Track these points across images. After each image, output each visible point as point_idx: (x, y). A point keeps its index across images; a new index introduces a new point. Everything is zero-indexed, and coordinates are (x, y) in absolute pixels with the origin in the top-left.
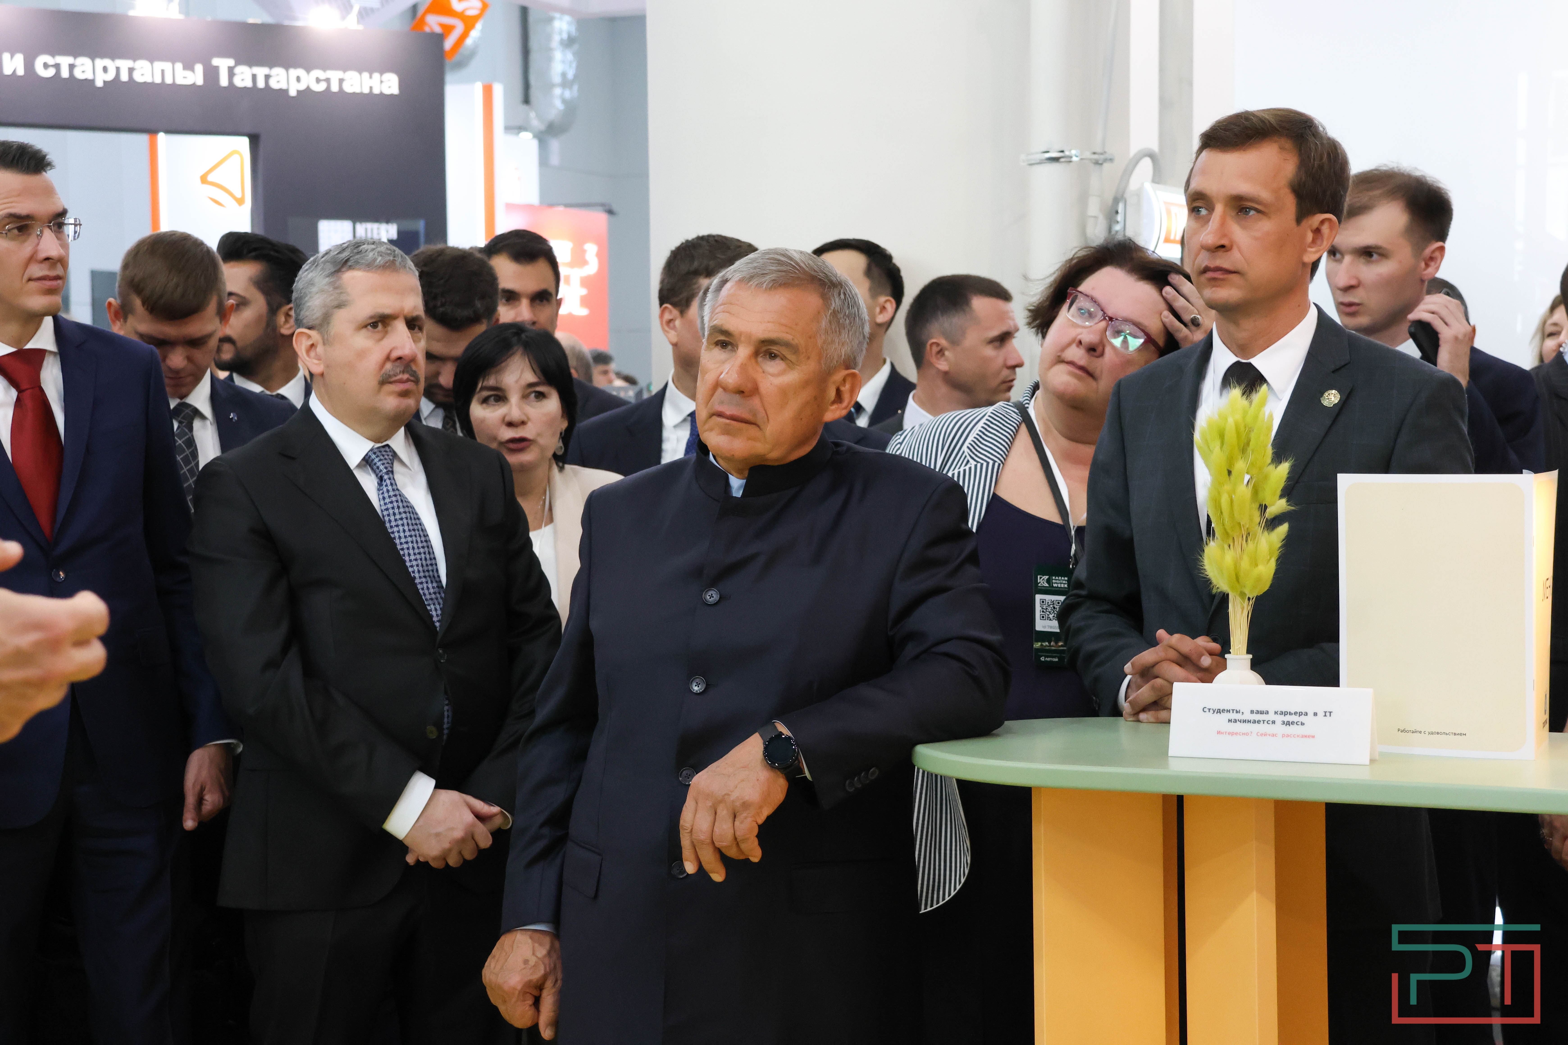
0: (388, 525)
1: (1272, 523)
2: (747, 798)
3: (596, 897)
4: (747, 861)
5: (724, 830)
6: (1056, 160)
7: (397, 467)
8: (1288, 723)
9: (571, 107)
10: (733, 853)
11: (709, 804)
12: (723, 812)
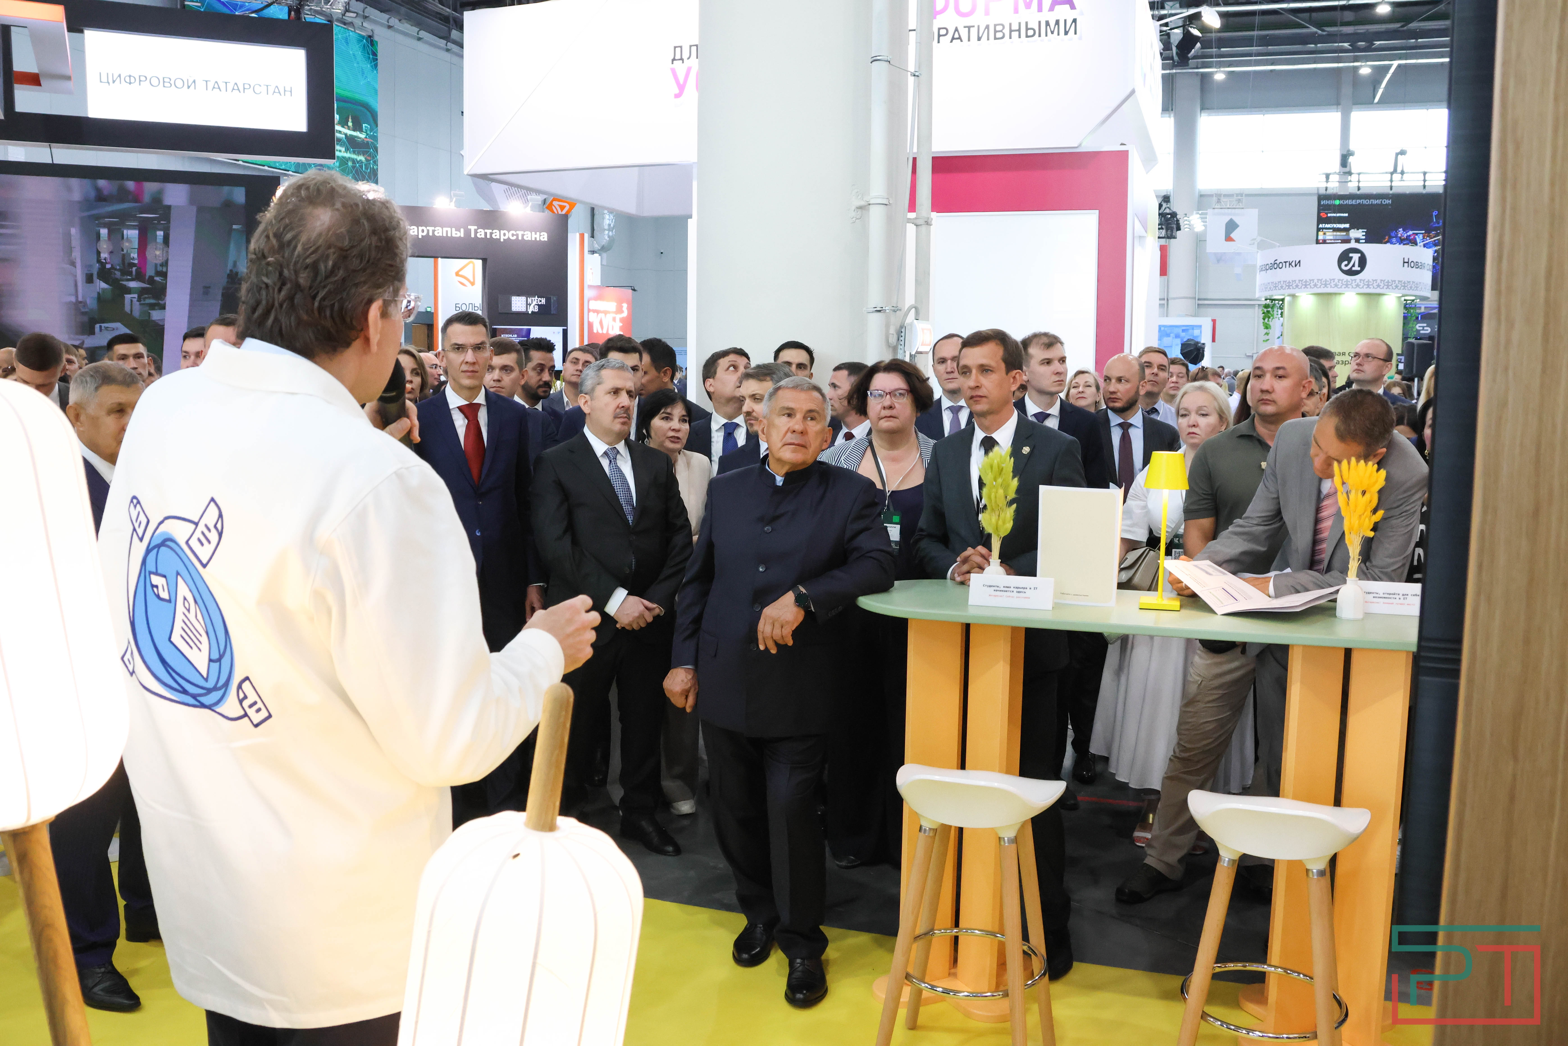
0: (612, 481)
1: (1010, 503)
2: (787, 620)
3: (715, 655)
4: (786, 645)
5: (777, 633)
6: (879, 311)
7: (618, 457)
8: (1019, 592)
9: (612, 240)
10: (781, 642)
11: (771, 621)
12: (777, 625)
